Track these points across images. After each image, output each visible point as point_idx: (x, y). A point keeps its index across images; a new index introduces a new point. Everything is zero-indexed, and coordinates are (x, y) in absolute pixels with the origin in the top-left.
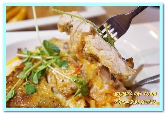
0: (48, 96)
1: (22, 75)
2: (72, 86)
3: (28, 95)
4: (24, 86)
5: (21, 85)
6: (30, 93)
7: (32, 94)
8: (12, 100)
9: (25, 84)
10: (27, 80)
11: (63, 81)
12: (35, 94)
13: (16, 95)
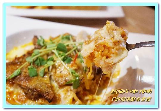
0: (45, 82)
1: (30, 59)
2: (67, 78)
3: (29, 77)
4: (29, 69)
5: (27, 67)
6: (31, 76)
7: (33, 77)
8: (16, 78)
9: (30, 67)
10: (32, 64)
11: (61, 72)
12: (36, 77)
13: (20, 74)
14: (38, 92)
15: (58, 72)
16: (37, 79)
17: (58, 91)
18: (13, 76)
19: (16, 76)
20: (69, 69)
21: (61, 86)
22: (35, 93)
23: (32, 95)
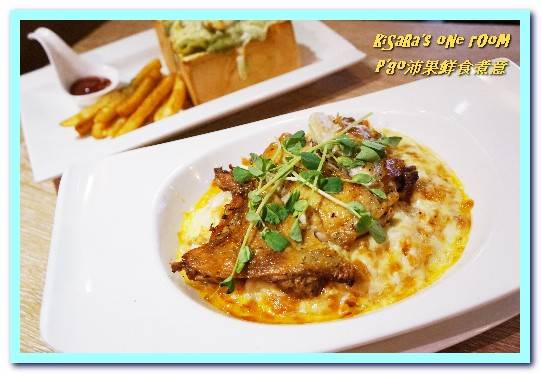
1: (252, 216)
4: (264, 237)
5: (254, 236)
6: (278, 249)
7: (283, 249)
8: (250, 267)
9: (264, 232)
10: (263, 225)
11: (333, 215)
12: (288, 249)
13: (253, 256)
14: (317, 273)
15: (327, 218)
16: (294, 250)
17: (349, 257)
18: (241, 265)
19: (247, 264)
20: (346, 205)
21: (350, 245)
22: (309, 280)
23: (306, 285)
